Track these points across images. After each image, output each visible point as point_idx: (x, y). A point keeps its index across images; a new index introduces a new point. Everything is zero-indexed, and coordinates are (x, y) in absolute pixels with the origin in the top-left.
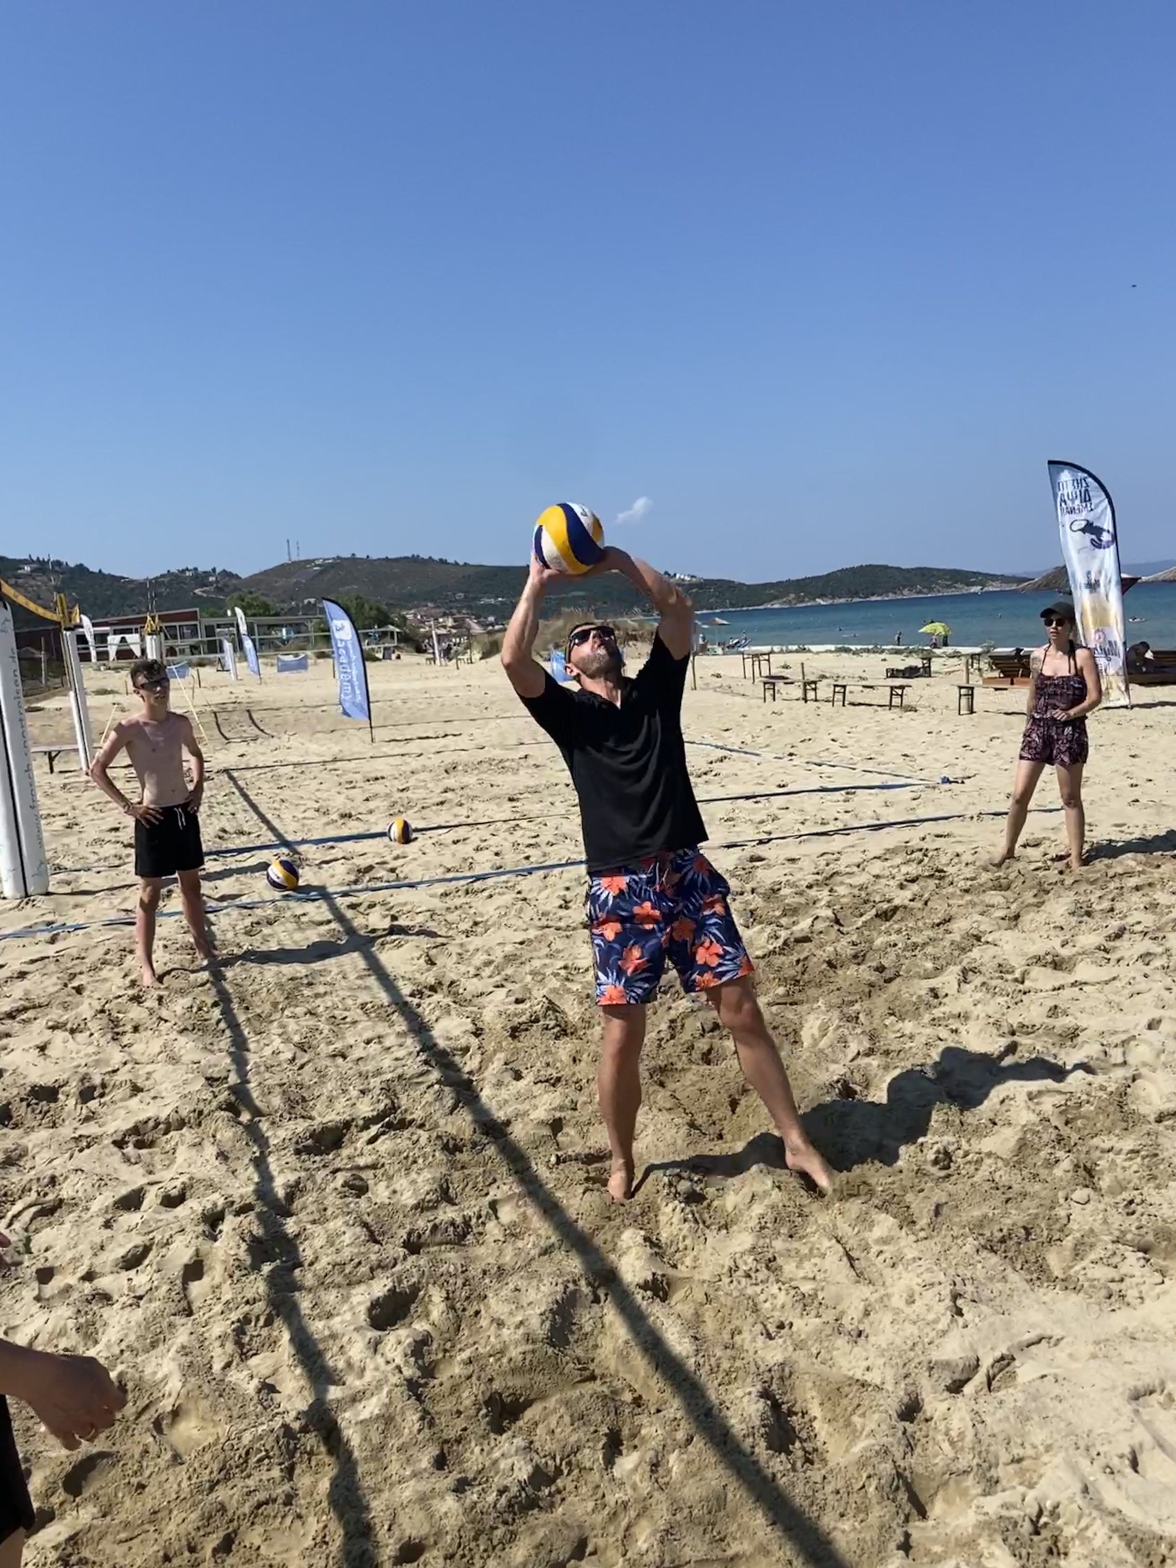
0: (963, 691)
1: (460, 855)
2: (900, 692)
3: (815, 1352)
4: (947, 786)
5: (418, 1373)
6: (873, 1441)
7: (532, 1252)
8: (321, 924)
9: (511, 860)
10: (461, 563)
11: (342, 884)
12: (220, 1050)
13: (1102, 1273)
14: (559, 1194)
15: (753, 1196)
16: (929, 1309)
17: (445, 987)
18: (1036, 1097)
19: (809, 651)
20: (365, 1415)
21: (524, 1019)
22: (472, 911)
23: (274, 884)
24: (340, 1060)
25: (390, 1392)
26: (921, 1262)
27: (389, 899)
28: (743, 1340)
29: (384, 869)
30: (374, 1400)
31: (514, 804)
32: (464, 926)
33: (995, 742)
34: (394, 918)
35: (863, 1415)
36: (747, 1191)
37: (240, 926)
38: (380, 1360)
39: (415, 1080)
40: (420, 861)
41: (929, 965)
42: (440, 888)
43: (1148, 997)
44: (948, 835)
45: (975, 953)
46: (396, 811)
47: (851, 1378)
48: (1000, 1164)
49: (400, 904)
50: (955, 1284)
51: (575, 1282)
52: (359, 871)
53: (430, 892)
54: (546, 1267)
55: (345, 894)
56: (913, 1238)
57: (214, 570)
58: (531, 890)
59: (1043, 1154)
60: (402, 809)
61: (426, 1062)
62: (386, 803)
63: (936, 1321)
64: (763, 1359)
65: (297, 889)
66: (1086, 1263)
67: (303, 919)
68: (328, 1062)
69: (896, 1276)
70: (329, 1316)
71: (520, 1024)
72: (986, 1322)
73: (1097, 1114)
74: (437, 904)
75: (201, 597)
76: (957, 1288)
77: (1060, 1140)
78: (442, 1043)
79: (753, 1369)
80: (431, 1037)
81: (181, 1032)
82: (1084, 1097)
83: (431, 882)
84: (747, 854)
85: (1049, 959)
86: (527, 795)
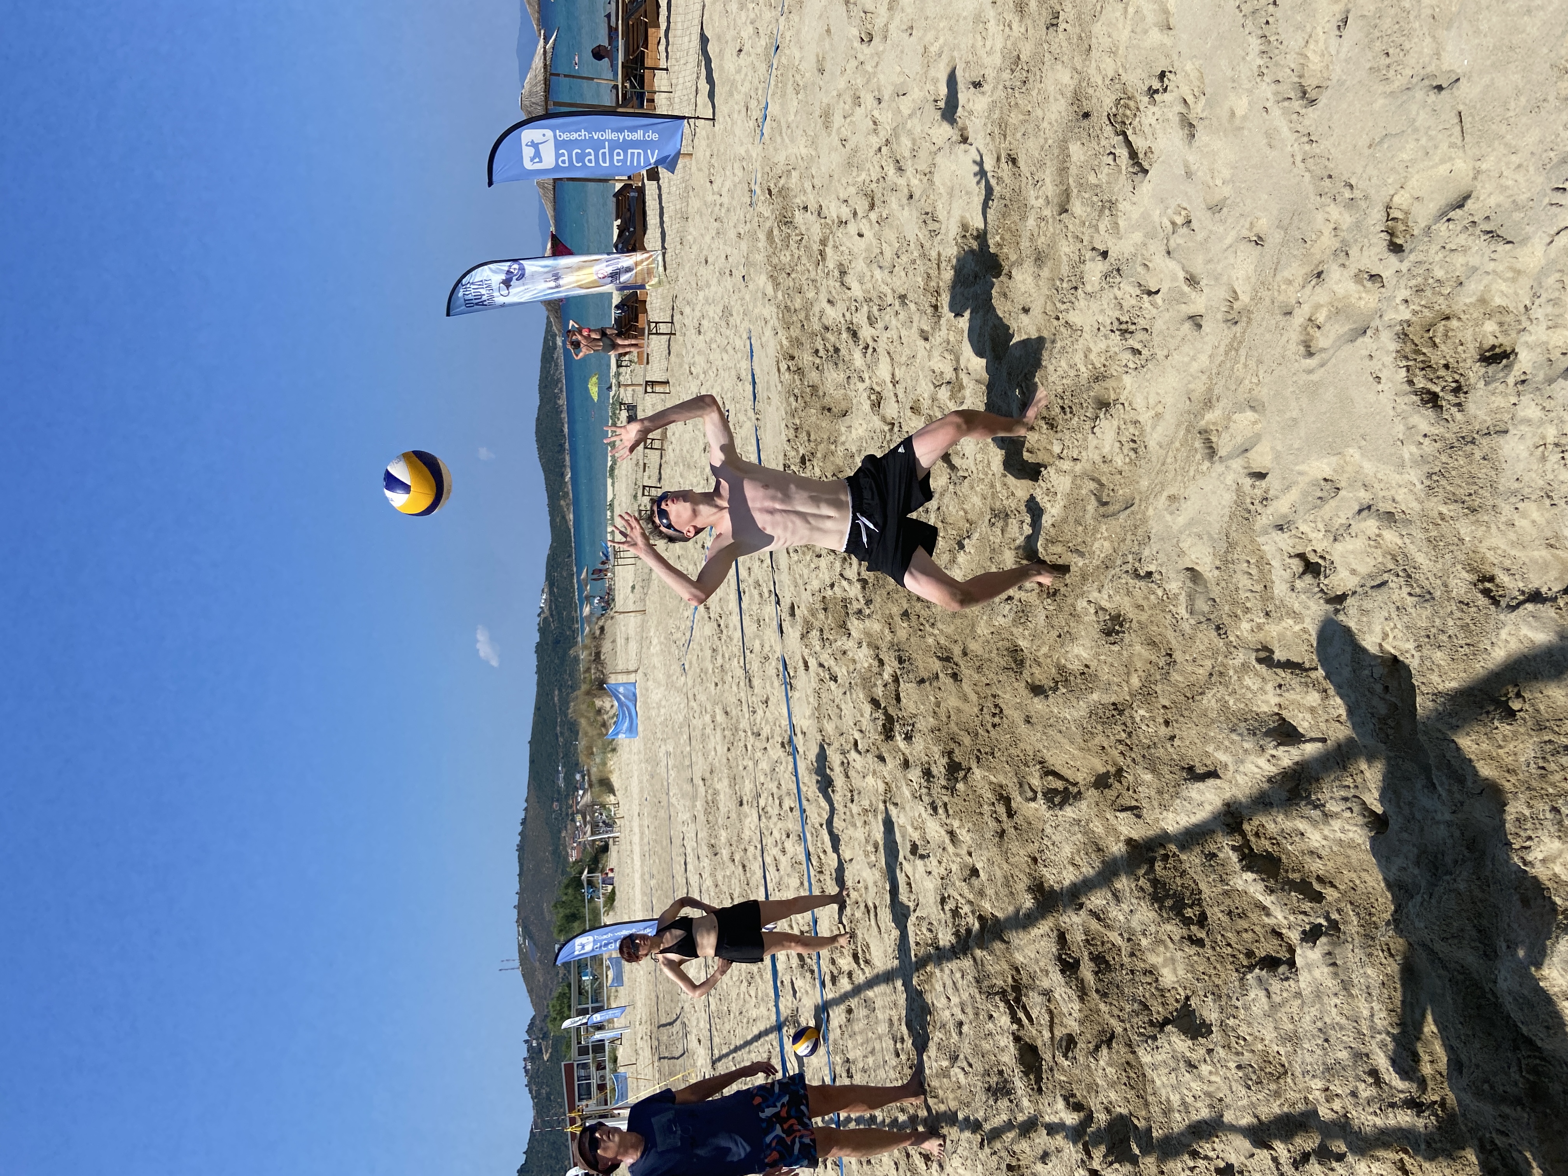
39: (979, 967)
57: (526, 1041)
75: (551, 1055)
84: (788, 618)
85: (873, 397)
86: (737, 788)
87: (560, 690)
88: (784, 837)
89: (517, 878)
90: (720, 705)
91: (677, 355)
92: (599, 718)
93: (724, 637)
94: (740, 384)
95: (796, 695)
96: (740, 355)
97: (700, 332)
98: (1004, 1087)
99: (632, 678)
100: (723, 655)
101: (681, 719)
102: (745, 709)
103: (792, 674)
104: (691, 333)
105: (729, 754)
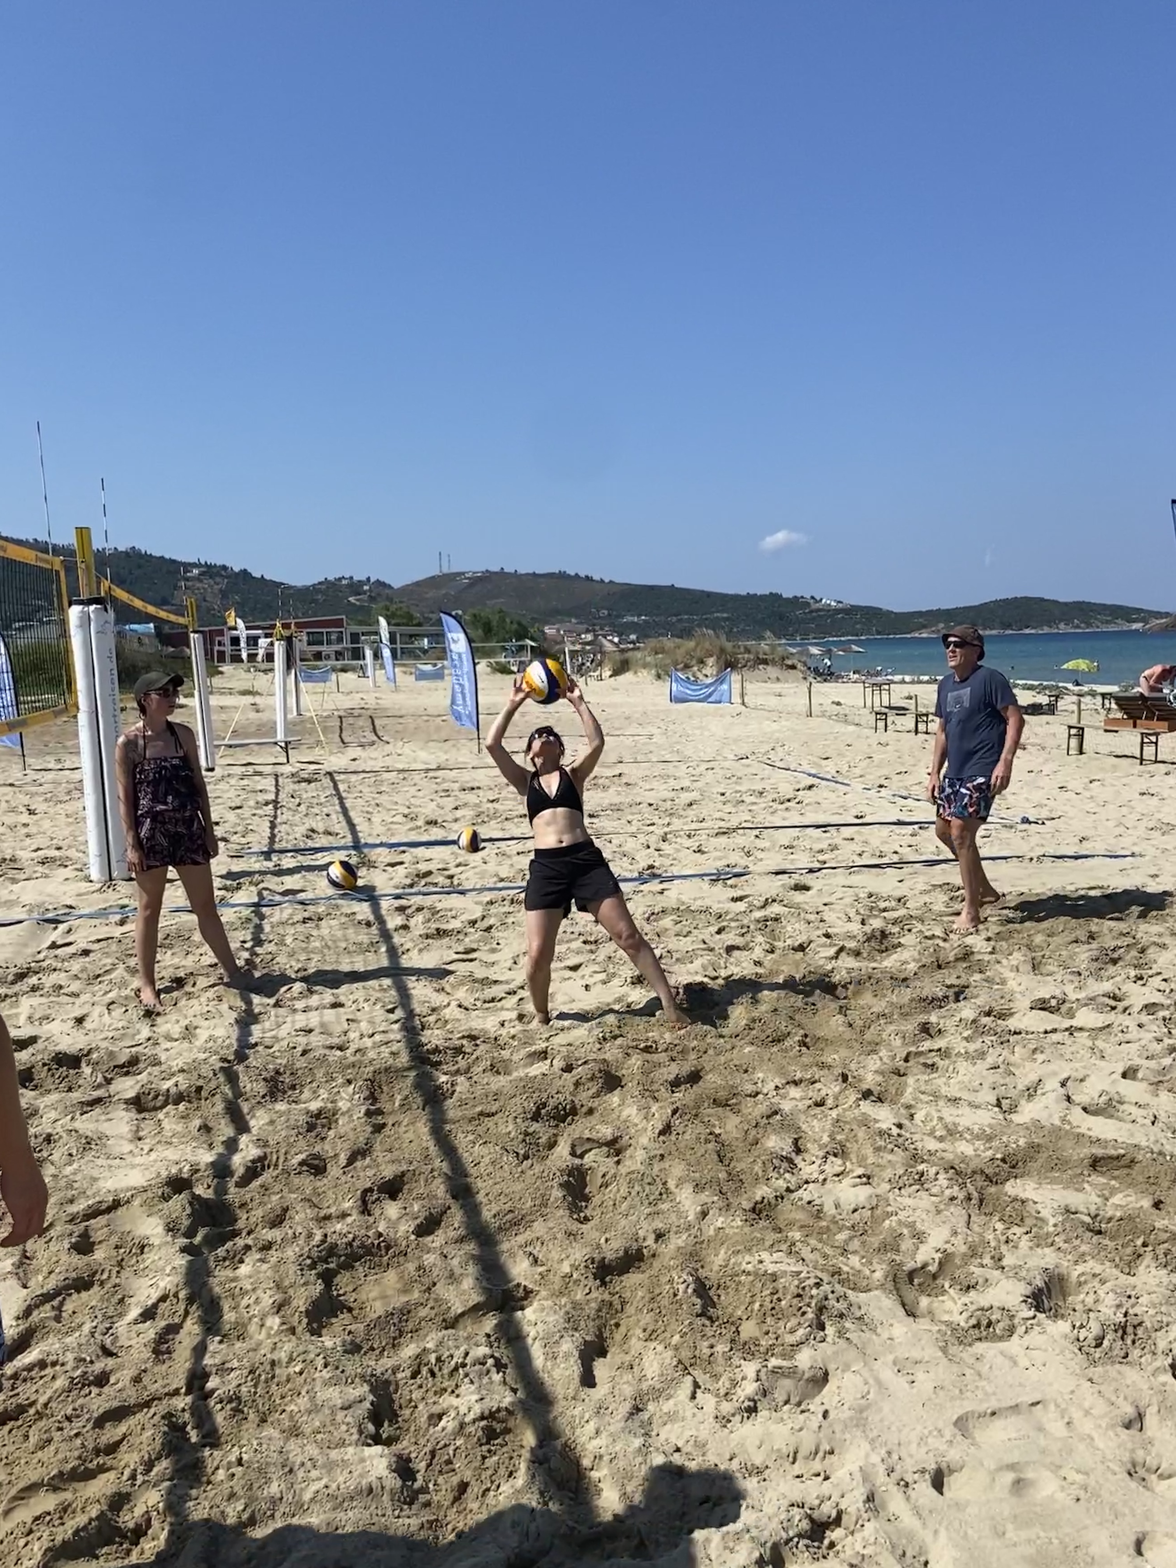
0: (1073, 731)
1: (519, 867)
4: (1026, 826)
10: (607, 581)
22: (510, 920)
23: (333, 883)
27: (437, 904)
29: (442, 875)
33: (1094, 784)
42: (487, 897)
46: (477, 821)
52: (418, 875)
53: (477, 900)
57: (368, 579)
75: (354, 604)
83: (482, 890)
84: (792, 882)
85: (1053, 1003)
86: (608, 812)
87: (727, 619)
89: (531, 572)
90: (699, 797)
91: (1114, 766)
92: (694, 662)
93: (775, 805)
94: (1076, 840)
95: (705, 885)
96: (1113, 841)
97: (1144, 794)
98: (279, 1091)
99: (736, 699)
100: (755, 803)
101: (688, 753)
102: (694, 826)
103: (729, 882)
104: (1143, 784)
105: (645, 805)
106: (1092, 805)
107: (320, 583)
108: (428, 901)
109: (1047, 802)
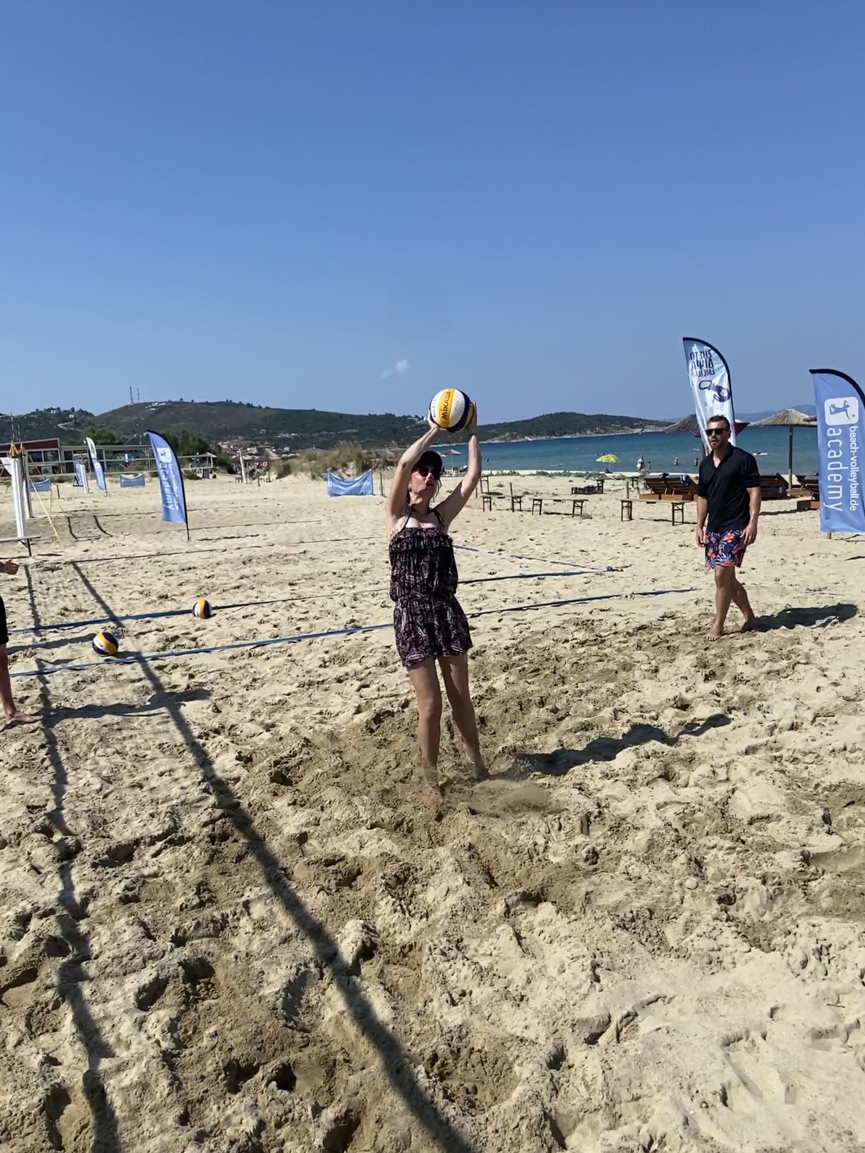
0: (625, 504)
1: (248, 628)
2: (580, 504)
3: (487, 1015)
4: (611, 573)
5: (173, 1045)
6: (527, 1087)
7: (274, 942)
8: (133, 681)
9: (286, 630)
10: (264, 407)
11: (152, 651)
12: (43, 784)
13: (705, 944)
14: (300, 894)
15: (448, 890)
16: (575, 976)
17: (226, 730)
18: (662, 806)
19: (518, 474)
20: (126, 1082)
21: (285, 754)
22: (252, 670)
23: (99, 651)
24: (138, 790)
25: (148, 1062)
26: (569, 940)
27: (189, 662)
28: (433, 1008)
29: (187, 638)
30: (135, 1070)
31: (293, 587)
32: (247, 681)
33: (646, 541)
34: (192, 676)
35: (521, 1065)
36: (444, 886)
37: (70, 683)
38: (143, 1036)
39: (195, 805)
40: (215, 632)
41: (591, 707)
42: (229, 653)
43: (746, 729)
44: (608, 610)
45: (624, 698)
46: (202, 593)
47: (512, 1035)
48: (634, 859)
49: (197, 666)
50: (595, 957)
51: (306, 965)
52: (167, 640)
53: (220, 656)
54: (285, 954)
55: (155, 658)
56: (567, 920)
57: (73, 409)
58: (298, 654)
59: (665, 851)
60: (207, 592)
61: (205, 790)
62: (195, 588)
63: (579, 987)
64: (446, 1022)
65: (117, 654)
66: (693, 936)
67: (121, 678)
68: (128, 791)
69: (553, 951)
70: (106, 1000)
71: (282, 758)
72: (617, 987)
73: (706, 819)
74: (225, 665)
75: (63, 429)
76: (596, 960)
77: (678, 839)
78: (219, 774)
79: (438, 1031)
80: (212, 770)
81: (11, 770)
82: (697, 807)
83: (223, 648)
85: (678, 701)
86: (303, 580)
87: (356, 434)
88: (275, 623)
89: (204, 401)
90: (370, 566)
91: (656, 527)
92: (339, 465)
94: (650, 580)
96: (675, 580)
97: (681, 546)
99: (377, 491)
101: (352, 533)
105: (330, 574)
106: (650, 555)
107: (33, 413)
108: (181, 659)
109: (618, 555)
